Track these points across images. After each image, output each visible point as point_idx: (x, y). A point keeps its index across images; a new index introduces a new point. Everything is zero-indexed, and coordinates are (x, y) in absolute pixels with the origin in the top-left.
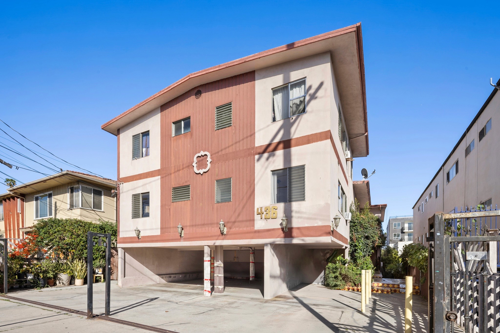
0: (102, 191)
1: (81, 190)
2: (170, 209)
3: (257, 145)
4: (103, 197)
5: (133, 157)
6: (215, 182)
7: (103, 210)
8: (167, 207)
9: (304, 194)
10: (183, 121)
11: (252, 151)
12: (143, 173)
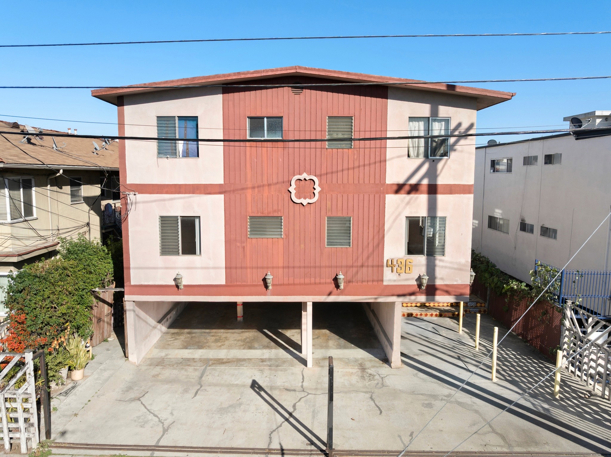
0: (32, 179)
1: (8, 187)
2: (244, 248)
3: (388, 182)
4: (34, 189)
5: (159, 153)
6: (326, 219)
7: (35, 216)
8: (238, 244)
9: (444, 249)
10: (267, 118)
11: (382, 189)
12: (186, 185)
